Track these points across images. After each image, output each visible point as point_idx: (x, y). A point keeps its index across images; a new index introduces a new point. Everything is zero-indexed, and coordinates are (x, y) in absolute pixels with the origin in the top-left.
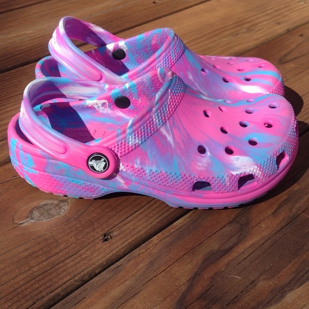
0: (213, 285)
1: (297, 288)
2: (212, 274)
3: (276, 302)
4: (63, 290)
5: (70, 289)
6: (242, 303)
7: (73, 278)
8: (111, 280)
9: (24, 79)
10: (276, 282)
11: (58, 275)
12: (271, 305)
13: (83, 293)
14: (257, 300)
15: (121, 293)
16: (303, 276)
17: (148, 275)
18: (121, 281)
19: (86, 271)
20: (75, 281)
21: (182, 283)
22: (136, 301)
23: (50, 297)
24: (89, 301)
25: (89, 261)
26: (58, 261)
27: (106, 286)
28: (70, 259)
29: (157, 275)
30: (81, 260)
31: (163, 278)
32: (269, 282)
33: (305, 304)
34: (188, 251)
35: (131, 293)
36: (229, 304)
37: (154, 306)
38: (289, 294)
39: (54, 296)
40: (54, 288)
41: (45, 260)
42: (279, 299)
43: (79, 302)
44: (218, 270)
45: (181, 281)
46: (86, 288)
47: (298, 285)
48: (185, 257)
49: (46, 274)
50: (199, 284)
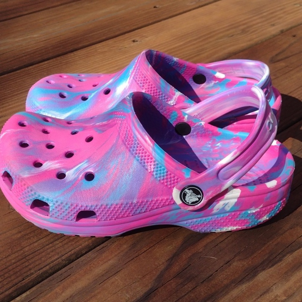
0: (190, 265)
1: (269, 268)
2: (190, 254)
3: (248, 280)
4: (51, 268)
5: (57, 267)
6: (216, 281)
7: (60, 257)
8: (96, 259)
10: (250, 263)
11: (47, 254)
12: (243, 283)
13: (68, 271)
14: (230, 278)
15: (104, 271)
16: (276, 257)
17: (130, 255)
18: (105, 261)
19: (73, 252)
20: (62, 260)
21: (161, 263)
22: (117, 278)
23: (38, 274)
24: (74, 277)
25: (76, 242)
26: (47, 242)
27: (91, 264)
28: (59, 240)
29: (138, 256)
30: (69, 242)
31: (144, 258)
32: (243, 263)
33: (275, 282)
34: (169, 234)
35: (113, 271)
36: (204, 281)
37: (134, 283)
38: (261, 274)
39: (42, 273)
40: (42, 266)
41: (36, 242)
42: (250, 278)
43: (65, 278)
44: (196, 251)
45: (160, 261)
46: (72, 266)
47: (270, 265)
48: (166, 239)
49: (36, 253)
50: (177, 264)
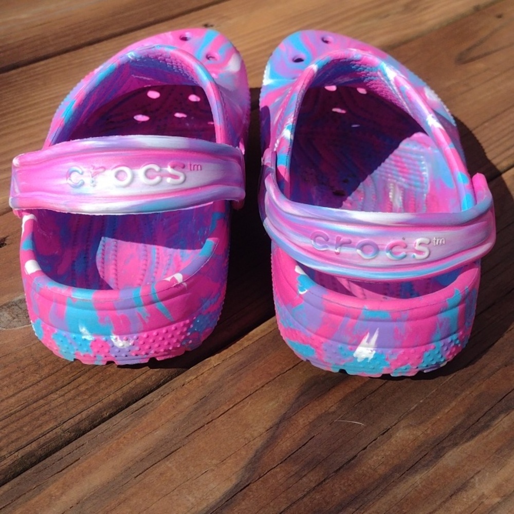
0: (313, 437)
1: (466, 442)
2: (312, 417)
3: (427, 466)
4: (40, 447)
5: (54, 444)
6: (363, 468)
7: (60, 425)
8: (129, 429)
9: (6, 93)
10: (429, 432)
11: (33, 420)
12: (417, 471)
13: (75, 451)
14: (391, 462)
15: (145, 451)
16: (478, 421)
17: (197, 420)
18: (147, 431)
19: (84, 414)
20: (64, 432)
21: (256, 434)
22: (170, 465)
23: (15, 459)
24: (85, 464)
25: (91, 395)
26: (35, 396)
27: (118, 439)
28: (58, 392)
29: (212, 420)
30: (78, 395)
31: (223, 425)
32: (415, 432)
33: (478, 469)
34: (271, 378)
35: (162, 452)
36: (339, 469)
37: (202, 474)
38: (451, 453)
39: (22, 457)
40: (24, 443)
41: (13, 395)
42: (431, 461)
43: (67, 467)
44: (323, 411)
45: (254, 430)
46: (81, 443)
47: (468, 436)
48: (266, 389)
49: (13, 418)
50: (288, 435)
